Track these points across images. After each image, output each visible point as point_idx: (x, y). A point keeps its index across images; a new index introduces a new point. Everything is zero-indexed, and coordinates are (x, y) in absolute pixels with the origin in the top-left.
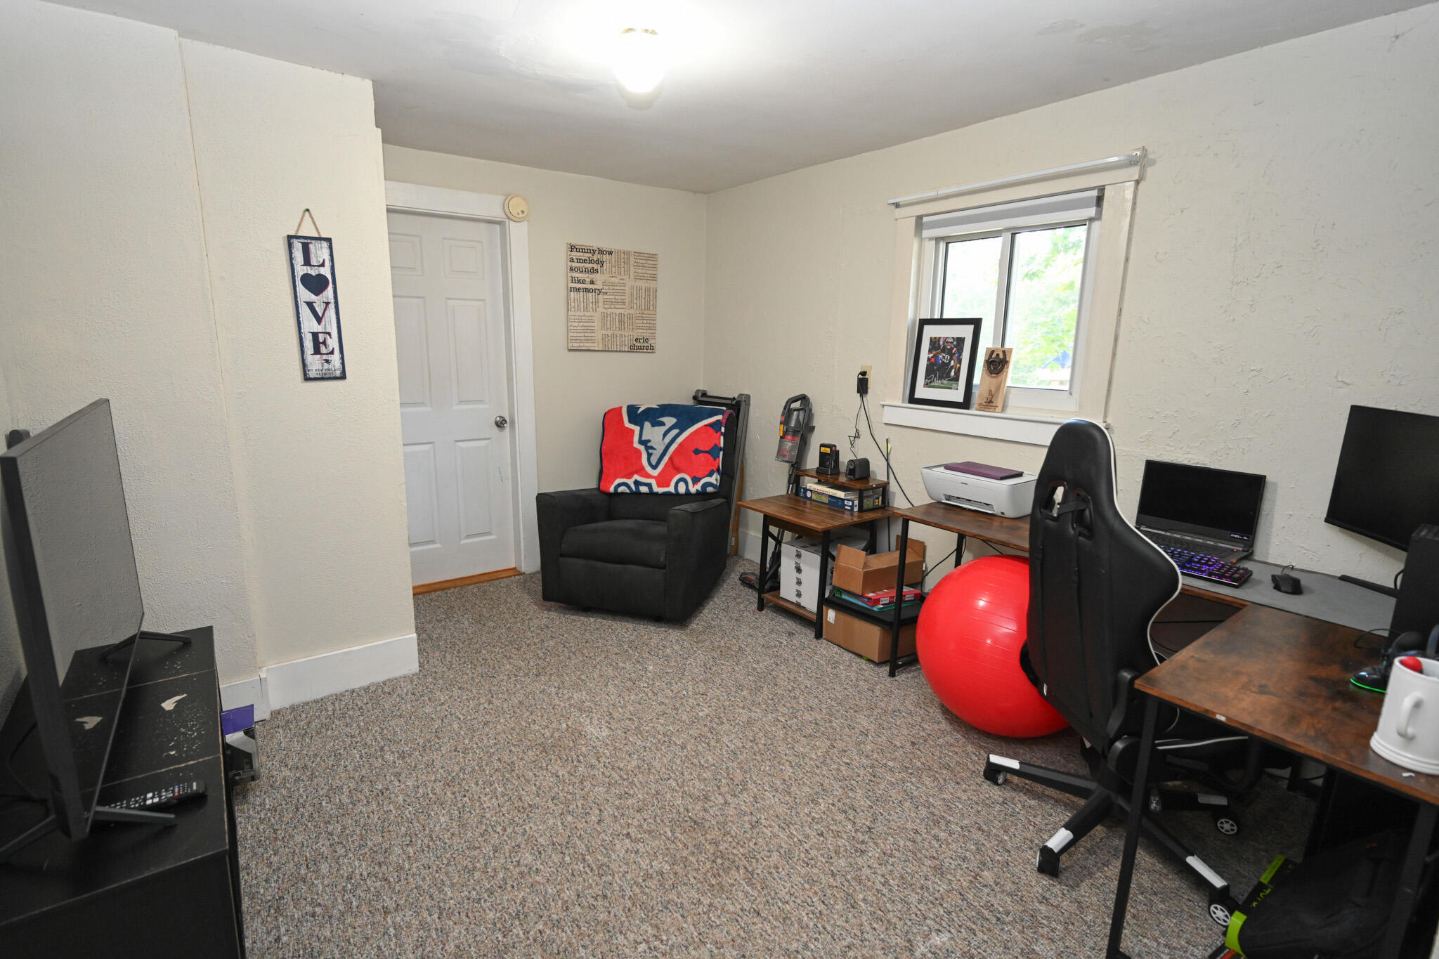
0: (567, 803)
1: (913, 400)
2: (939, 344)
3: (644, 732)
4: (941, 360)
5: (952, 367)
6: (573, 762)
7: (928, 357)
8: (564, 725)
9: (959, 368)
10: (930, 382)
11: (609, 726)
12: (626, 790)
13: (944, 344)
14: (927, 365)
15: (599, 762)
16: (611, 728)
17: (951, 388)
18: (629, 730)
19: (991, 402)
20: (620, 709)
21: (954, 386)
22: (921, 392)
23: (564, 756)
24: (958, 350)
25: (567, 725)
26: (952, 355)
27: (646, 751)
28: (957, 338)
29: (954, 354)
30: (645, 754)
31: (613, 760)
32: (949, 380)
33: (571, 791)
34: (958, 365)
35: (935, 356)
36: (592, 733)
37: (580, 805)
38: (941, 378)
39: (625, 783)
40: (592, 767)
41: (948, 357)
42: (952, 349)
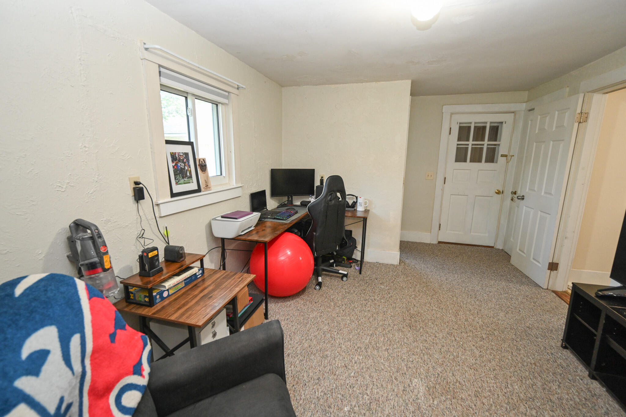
0: (453, 360)
1: (173, 195)
2: (176, 157)
3: (396, 368)
4: (180, 166)
5: (187, 170)
6: (442, 376)
7: (173, 165)
8: (435, 403)
9: (190, 170)
10: (179, 181)
11: (410, 383)
12: (425, 350)
13: (178, 156)
14: (174, 170)
15: (429, 368)
16: (411, 381)
17: (189, 183)
18: (403, 374)
19: (207, 186)
20: (396, 390)
21: (191, 181)
22: (177, 189)
23: (445, 382)
24: (187, 160)
25: (433, 401)
26: (184, 163)
27: (404, 359)
28: (184, 153)
29: (185, 162)
30: (405, 357)
31: (421, 364)
32: (188, 178)
33: (449, 363)
34: (190, 169)
35: (176, 165)
36: (423, 385)
37: (448, 356)
38: (183, 178)
39: (424, 352)
40: (433, 368)
41: (183, 164)
42: (183, 159)
